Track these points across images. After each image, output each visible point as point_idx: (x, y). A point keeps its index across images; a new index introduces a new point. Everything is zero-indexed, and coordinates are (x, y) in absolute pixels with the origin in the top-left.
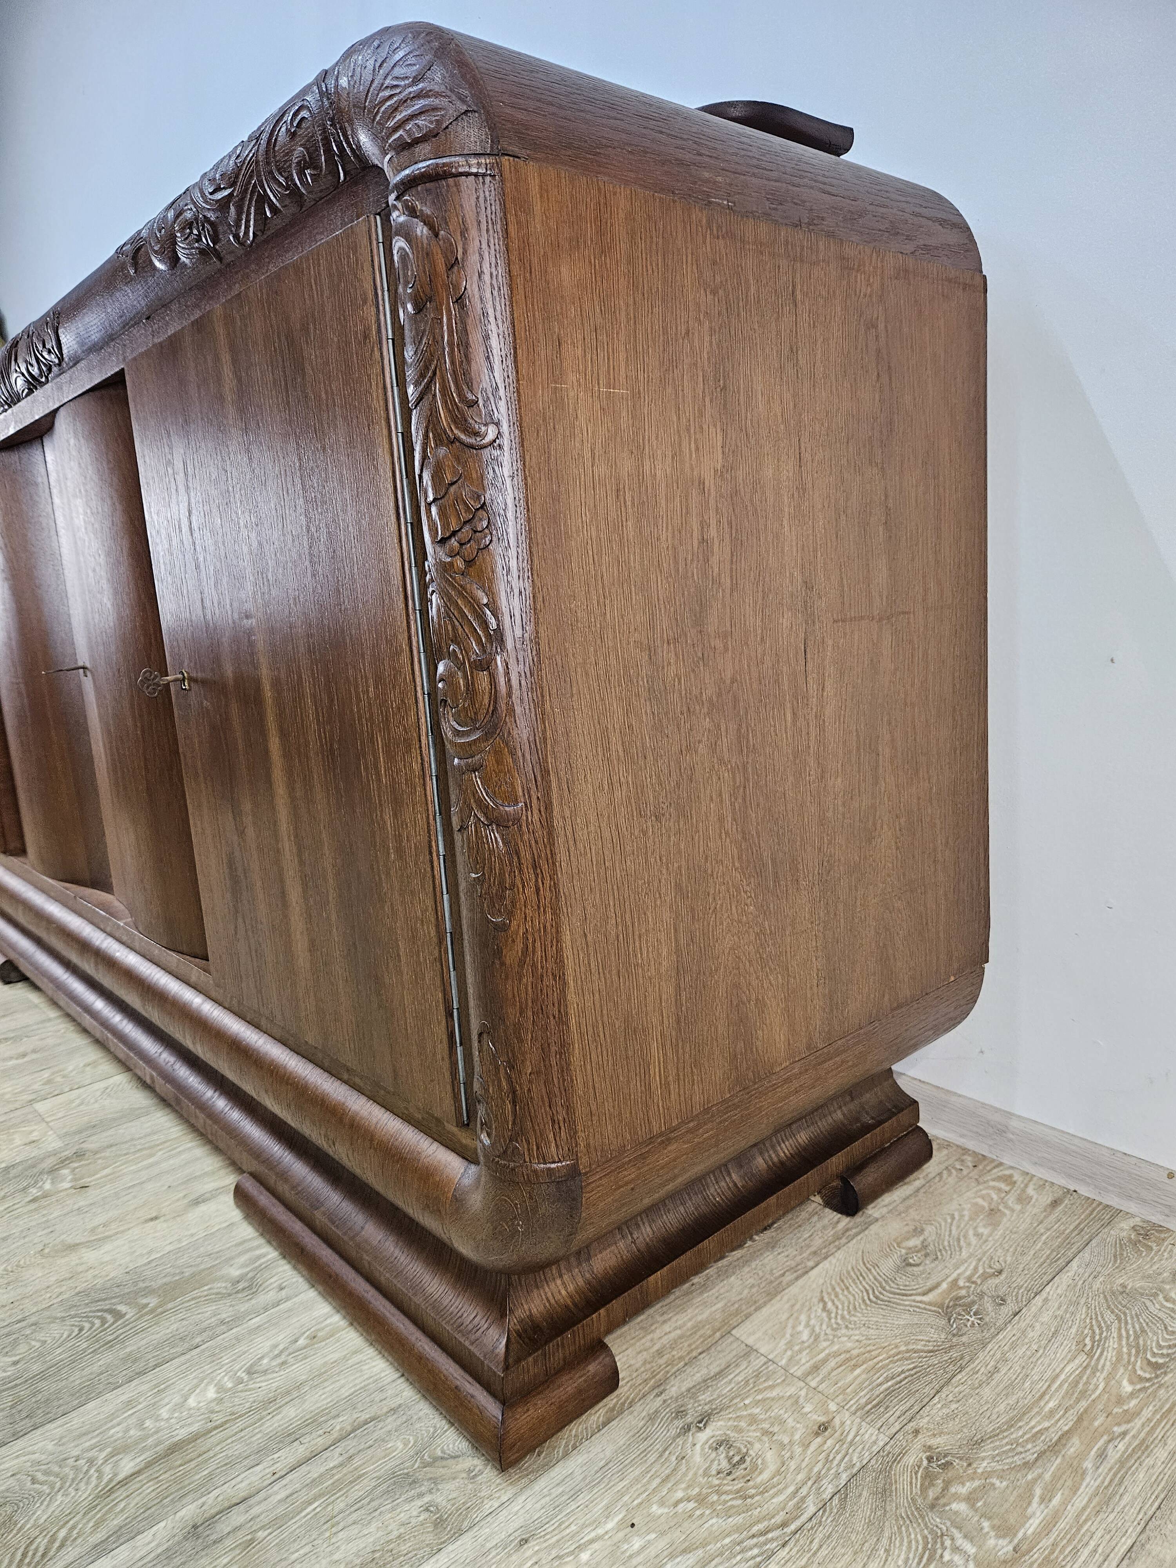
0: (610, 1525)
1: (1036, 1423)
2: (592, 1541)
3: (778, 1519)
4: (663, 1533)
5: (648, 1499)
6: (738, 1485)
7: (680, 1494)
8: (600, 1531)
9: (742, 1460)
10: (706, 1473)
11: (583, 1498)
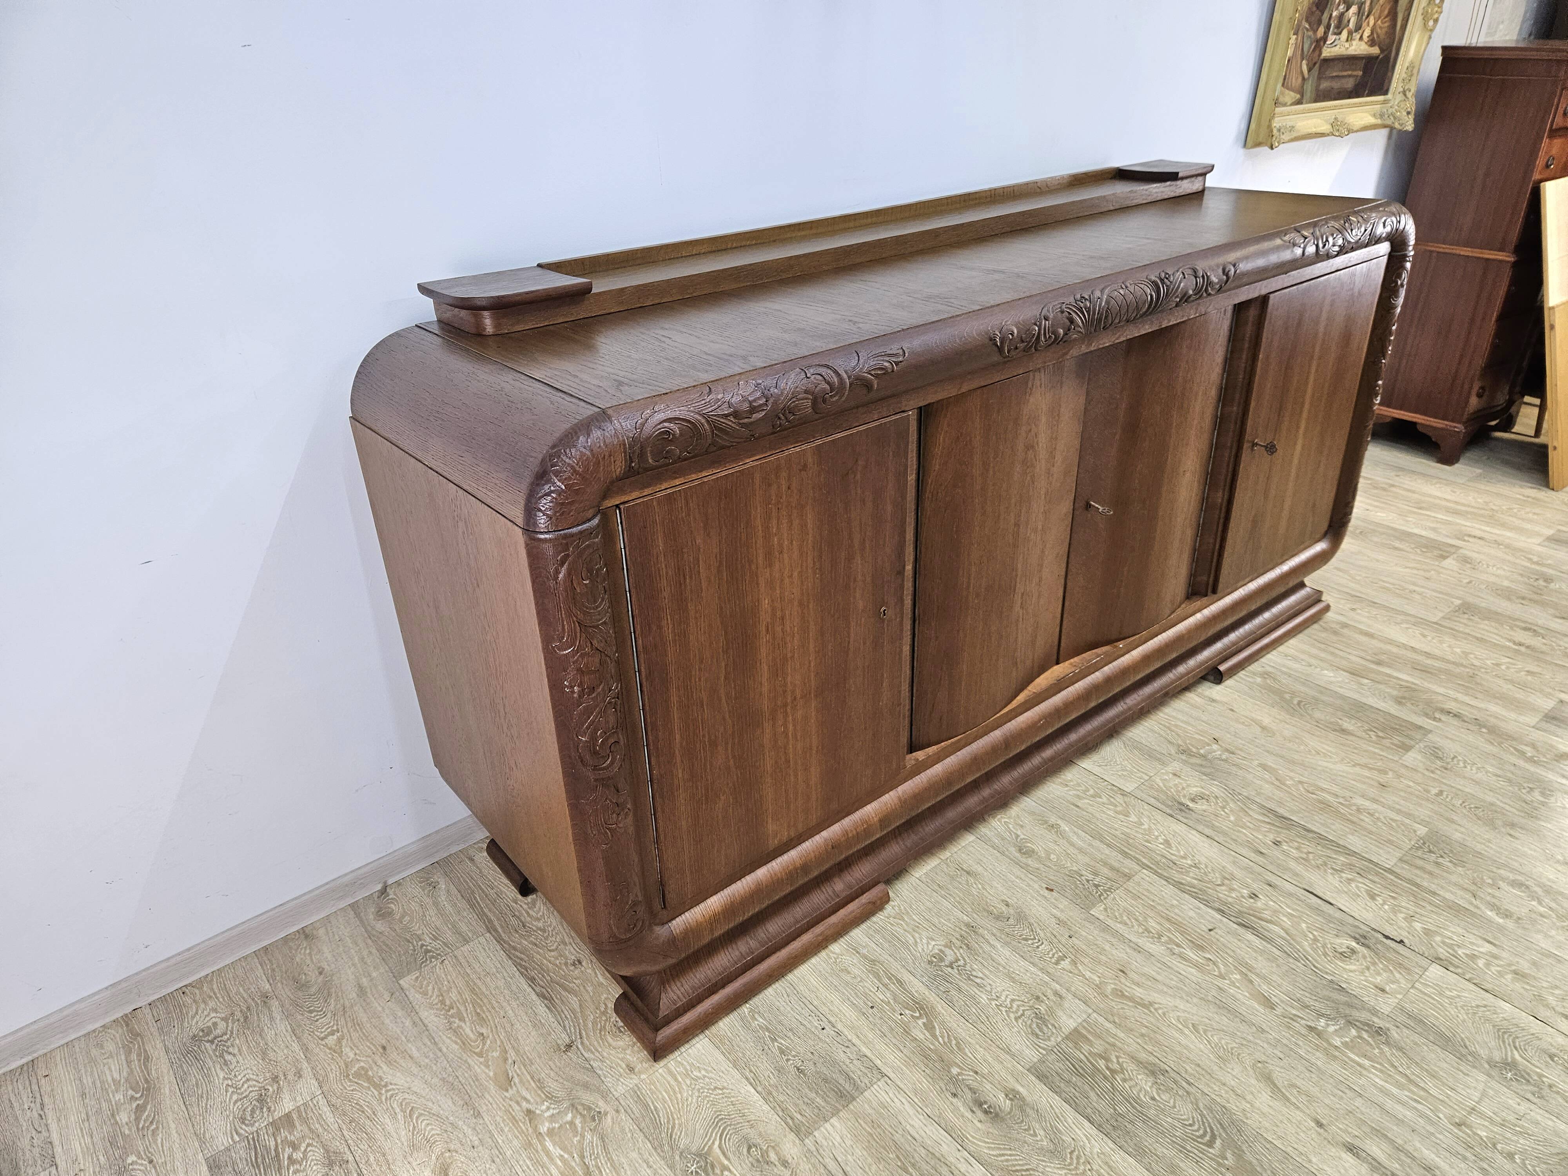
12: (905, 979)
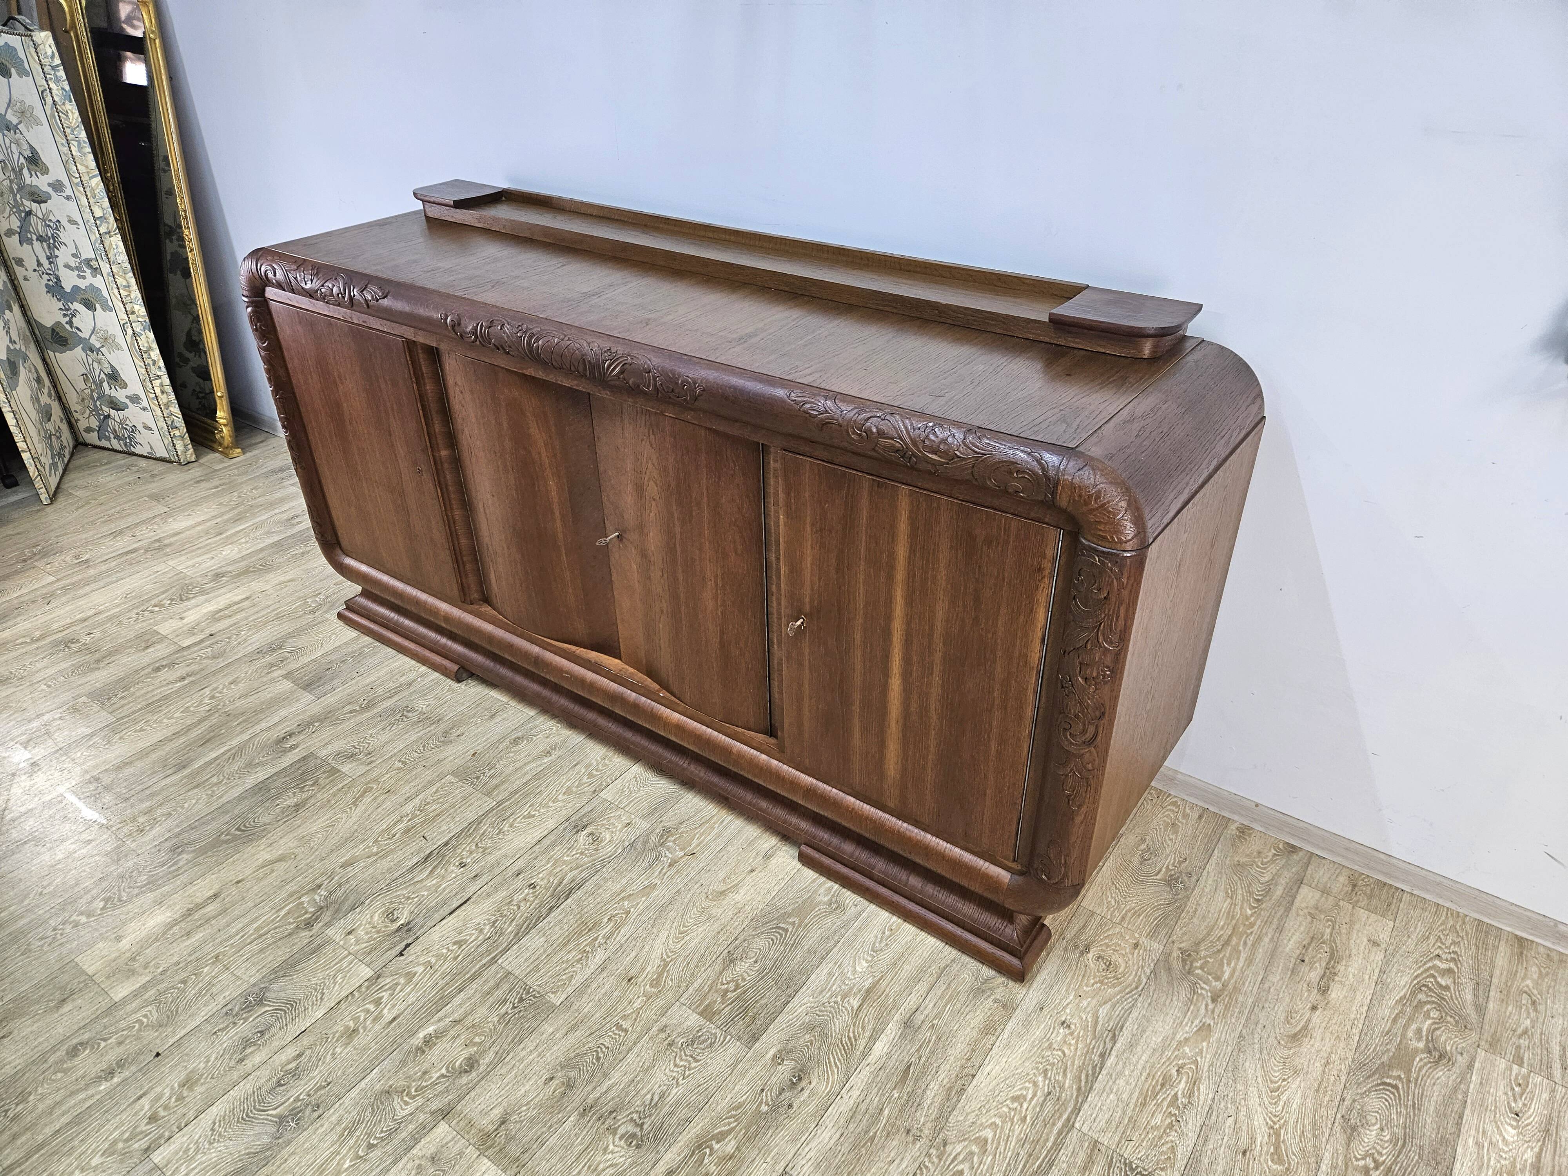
0: (1071, 998)
1: (1217, 932)
2: (1068, 1004)
3: (1134, 986)
4: (1093, 998)
5: (1081, 985)
6: (1113, 974)
7: (1092, 981)
8: (1068, 1000)
9: (1110, 964)
10: (1098, 971)
11: (1055, 988)
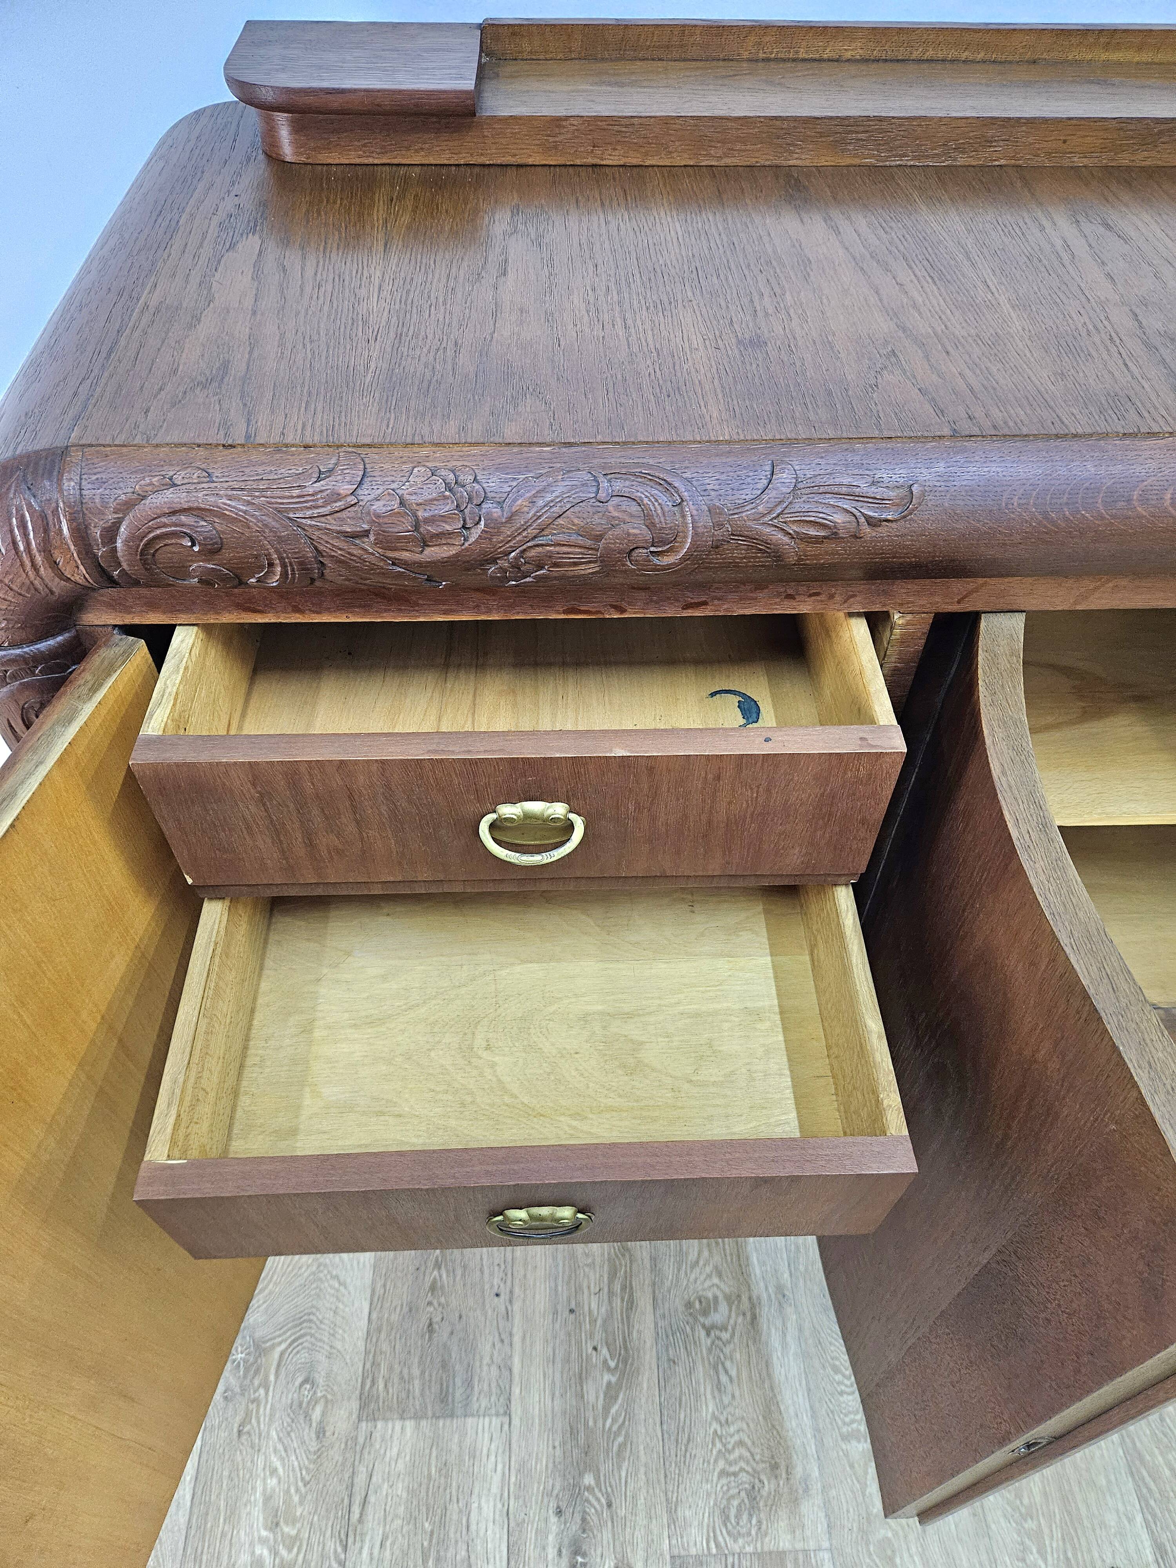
12: (641, 1303)
